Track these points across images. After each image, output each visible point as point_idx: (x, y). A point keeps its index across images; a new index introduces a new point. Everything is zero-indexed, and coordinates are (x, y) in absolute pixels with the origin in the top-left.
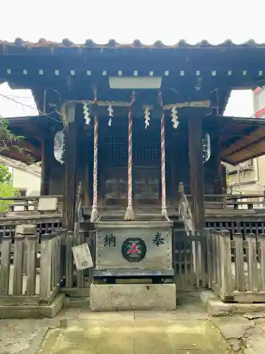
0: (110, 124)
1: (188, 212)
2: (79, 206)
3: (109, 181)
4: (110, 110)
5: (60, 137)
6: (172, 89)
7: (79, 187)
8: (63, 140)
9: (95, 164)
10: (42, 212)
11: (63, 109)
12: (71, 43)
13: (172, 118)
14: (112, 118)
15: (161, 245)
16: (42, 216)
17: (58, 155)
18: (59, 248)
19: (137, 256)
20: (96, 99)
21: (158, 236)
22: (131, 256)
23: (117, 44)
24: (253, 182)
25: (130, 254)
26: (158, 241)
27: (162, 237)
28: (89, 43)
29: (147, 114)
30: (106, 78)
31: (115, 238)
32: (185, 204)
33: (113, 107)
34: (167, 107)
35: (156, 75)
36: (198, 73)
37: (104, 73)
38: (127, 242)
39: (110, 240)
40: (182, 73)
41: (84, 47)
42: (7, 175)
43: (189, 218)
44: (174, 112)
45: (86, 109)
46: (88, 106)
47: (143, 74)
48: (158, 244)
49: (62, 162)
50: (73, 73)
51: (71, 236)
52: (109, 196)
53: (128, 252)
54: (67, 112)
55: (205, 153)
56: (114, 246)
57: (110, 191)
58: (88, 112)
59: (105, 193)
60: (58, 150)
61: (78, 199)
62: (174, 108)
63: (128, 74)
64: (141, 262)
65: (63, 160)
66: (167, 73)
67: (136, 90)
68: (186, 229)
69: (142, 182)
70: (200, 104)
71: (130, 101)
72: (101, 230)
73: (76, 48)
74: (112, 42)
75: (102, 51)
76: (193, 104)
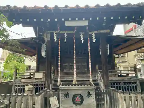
0: (65, 41)
1: (101, 79)
2: (53, 76)
3: (65, 64)
4: (66, 35)
5: (44, 46)
6: (92, 25)
7: (52, 68)
8: (45, 48)
9: (59, 59)
10: (36, 79)
11: (45, 35)
12: (48, 7)
13: (93, 38)
14: (66, 38)
15: (90, 97)
16: (36, 81)
17: (43, 54)
18: (43, 99)
19: (79, 102)
20: (59, 31)
21: (89, 93)
22: (76, 103)
23: (68, 7)
24: (126, 62)
25: (76, 102)
26: (89, 95)
27: (90, 93)
28: (56, 7)
29: (82, 36)
30: (64, 21)
31: (69, 94)
32: (99, 75)
33: (66, 34)
34: (90, 33)
35: (86, 20)
36: (105, 18)
37: (63, 20)
38: (75, 96)
39: (67, 95)
40: (98, 18)
41: (54, 9)
42: (23, 60)
43: (101, 82)
44: (94, 35)
45: (55, 34)
46: (56, 34)
47: (80, 19)
48: (89, 97)
49: (45, 57)
50: (49, 20)
51: (49, 93)
52: (65, 71)
53: (75, 101)
54: (47, 36)
55: (107, 52)
56: (69, 98)
57: (66, 69)
58: (56, 36)
59: (64, 69)
60: (43, 52)
61: (52, 73)
62: (94, 33)
63: (73, 19)
64: (81, 106)
65: (45, 56)
66: (91, 19)
67: (77, 26)
68: (100, 86)
69: (79, 64)
70: (105, 31)
71: (74, 31)
72: (62, 90)
73: (50, 9)
74: (66, 6)
75: (62, 10)
76: (102, 31)
